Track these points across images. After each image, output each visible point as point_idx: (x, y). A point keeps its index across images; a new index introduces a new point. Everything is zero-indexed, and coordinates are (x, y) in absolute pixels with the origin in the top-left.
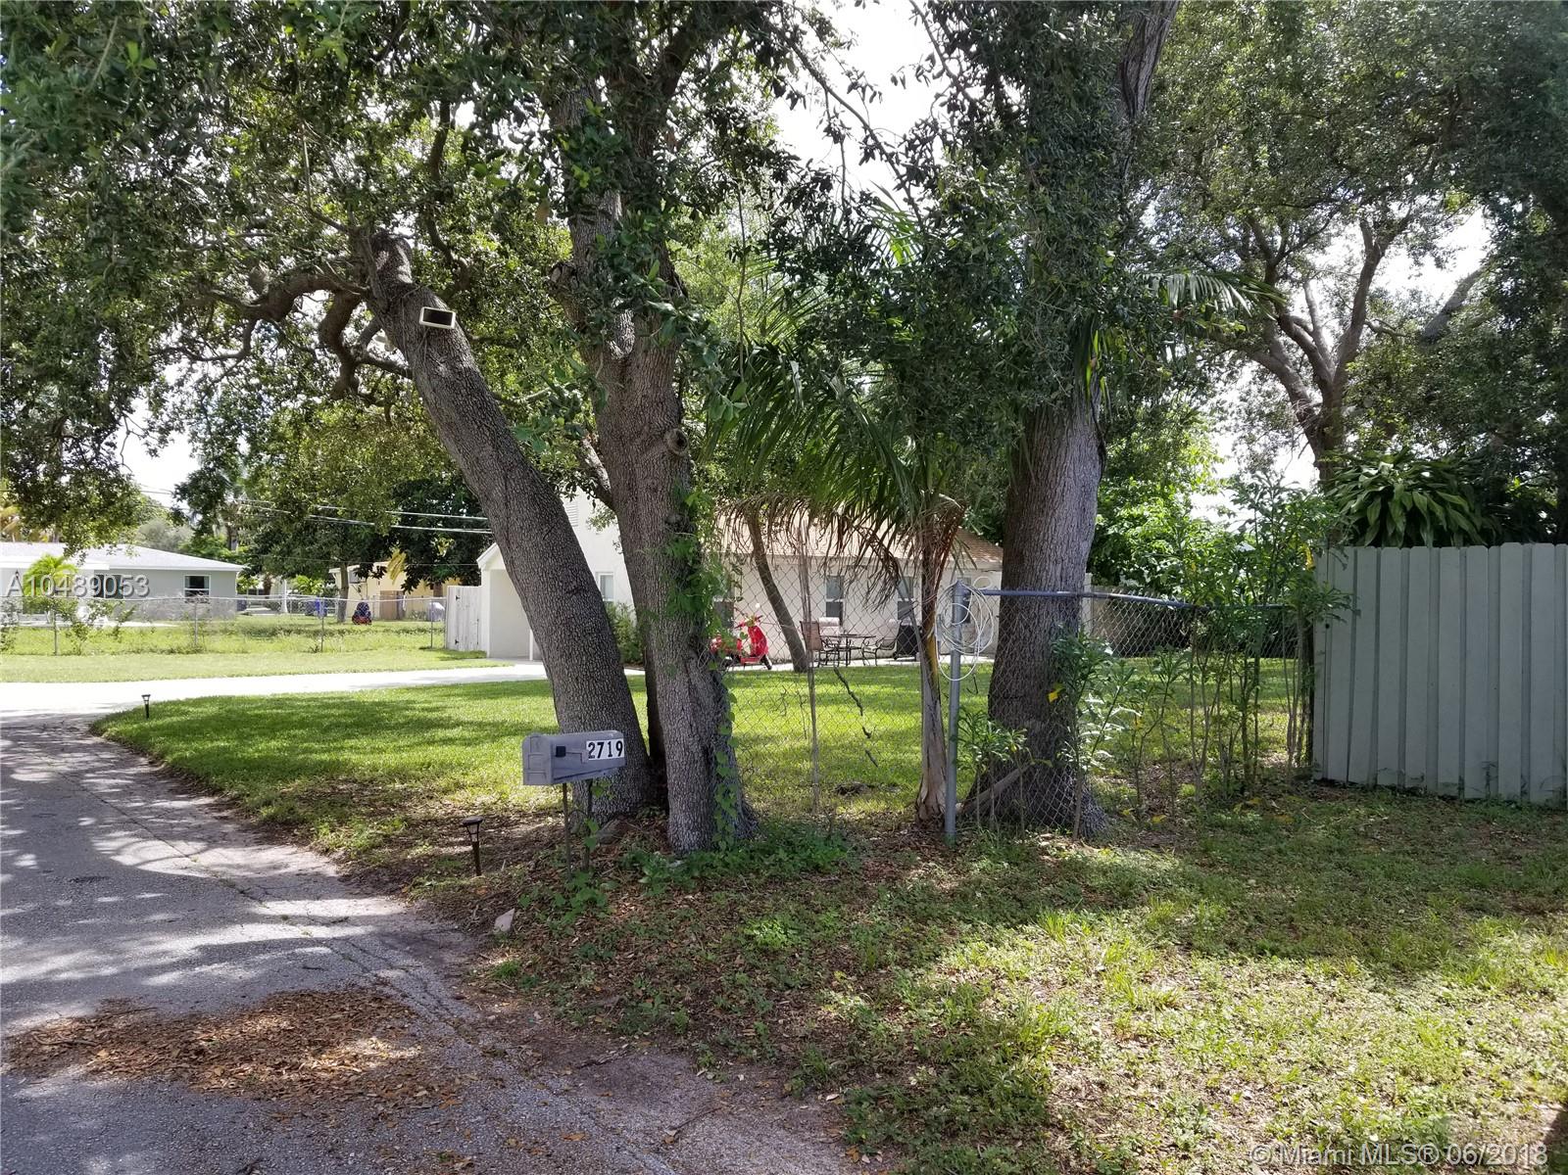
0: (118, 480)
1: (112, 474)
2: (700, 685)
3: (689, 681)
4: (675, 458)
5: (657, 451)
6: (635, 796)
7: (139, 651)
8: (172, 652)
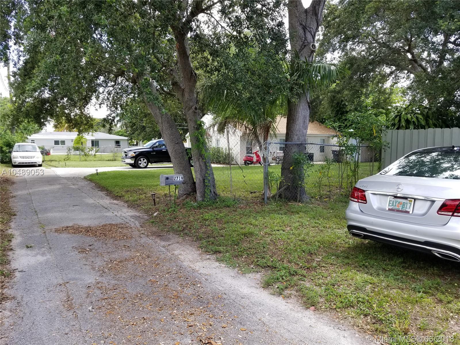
0: (90, 117)
1: (88, 116)
2: (202, 165)
4: (195, 112)
5: (191, 111)
6: (190, 190)
7: (100, 160)
8: (109, 160)
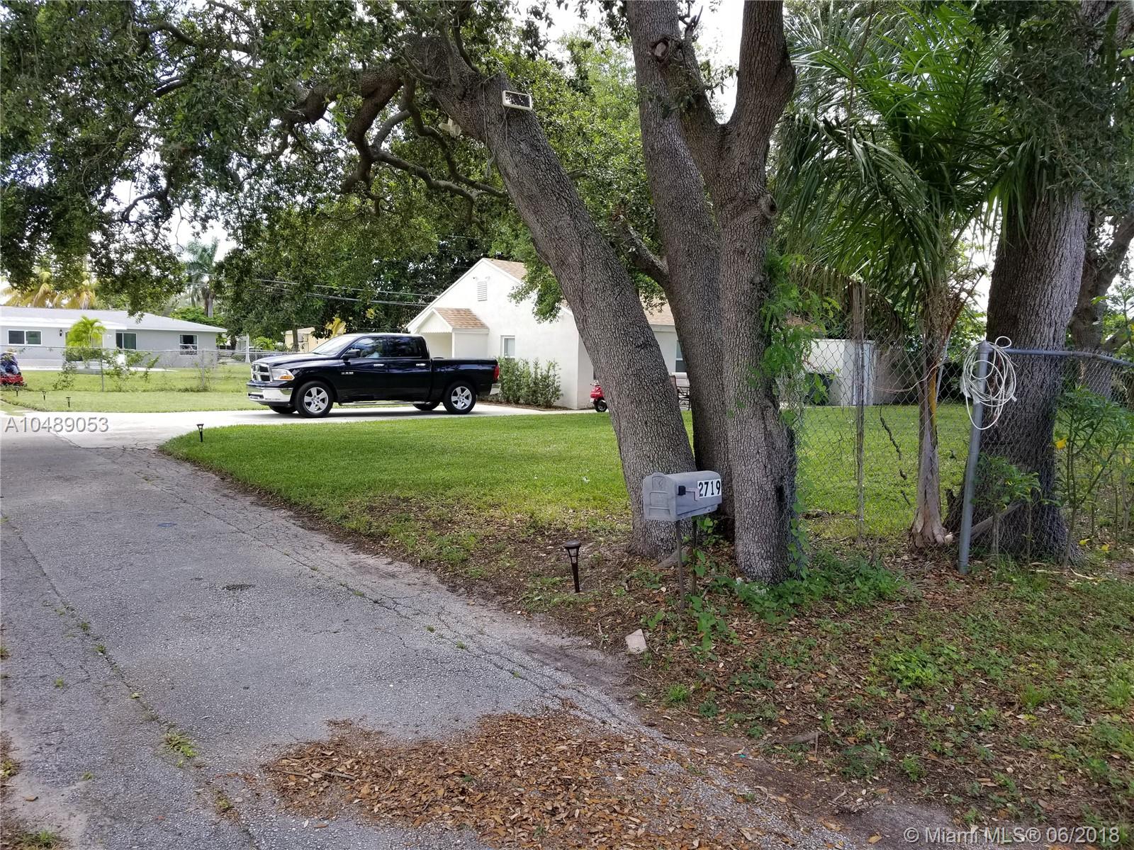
0: (171, 257)
1: (167, 253)
2: (775, 432)
3: (765, 428)
5: (747, 217)
7: (162, 390)
8: (186, 390)
